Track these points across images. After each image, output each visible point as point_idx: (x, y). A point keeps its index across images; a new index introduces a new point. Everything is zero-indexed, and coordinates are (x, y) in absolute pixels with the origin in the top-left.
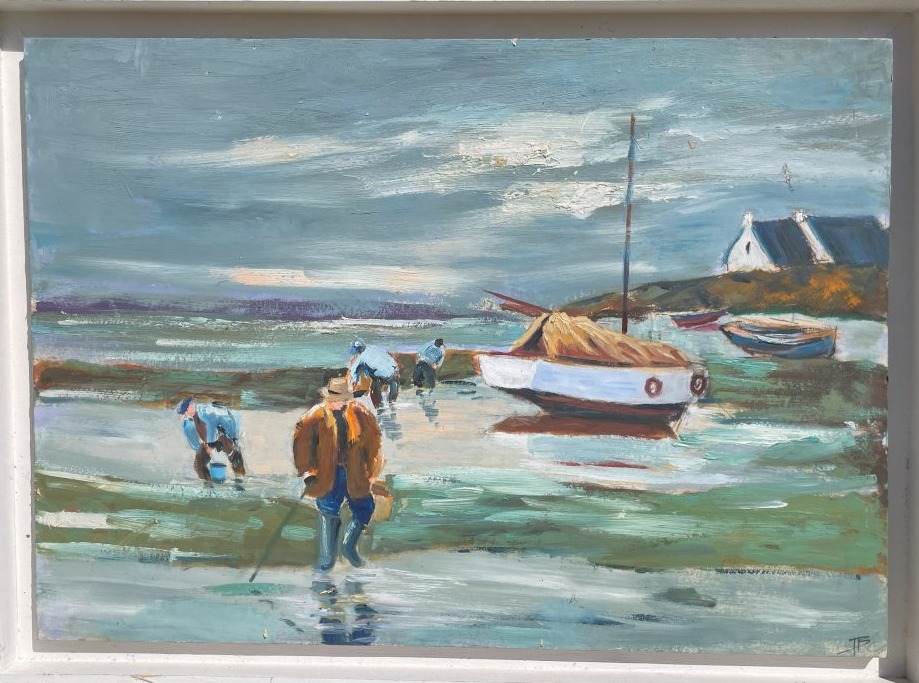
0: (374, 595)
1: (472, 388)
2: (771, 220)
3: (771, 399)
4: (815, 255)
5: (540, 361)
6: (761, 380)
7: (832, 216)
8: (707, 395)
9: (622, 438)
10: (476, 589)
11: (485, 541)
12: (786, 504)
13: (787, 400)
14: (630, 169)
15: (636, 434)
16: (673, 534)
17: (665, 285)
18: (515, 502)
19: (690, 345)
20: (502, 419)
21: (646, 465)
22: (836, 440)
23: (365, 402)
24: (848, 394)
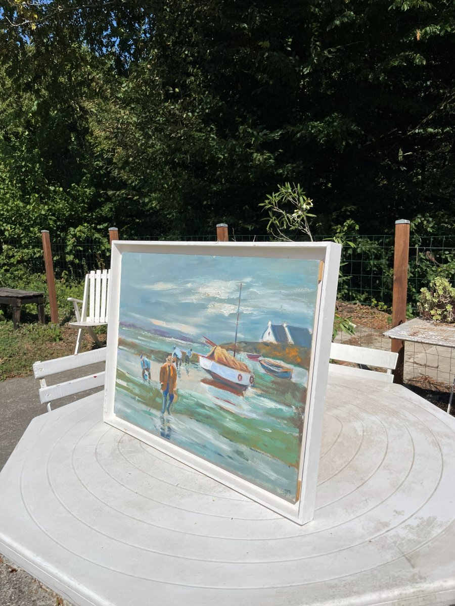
0: (171, 425)
2: (276, 325)
4: (288, 340)
5: (213, 361)
7: (295, 326)
8: (253, 384)
10: (192, 432)
12: (271, 431)
13: (275, 392)
14: (239, 301)
15: (234, 393)
17: (246, 343)
18: (203, 406)
19: (250, 365)
20: (202, 378)
22: (288, 412)
23: (175, 364)
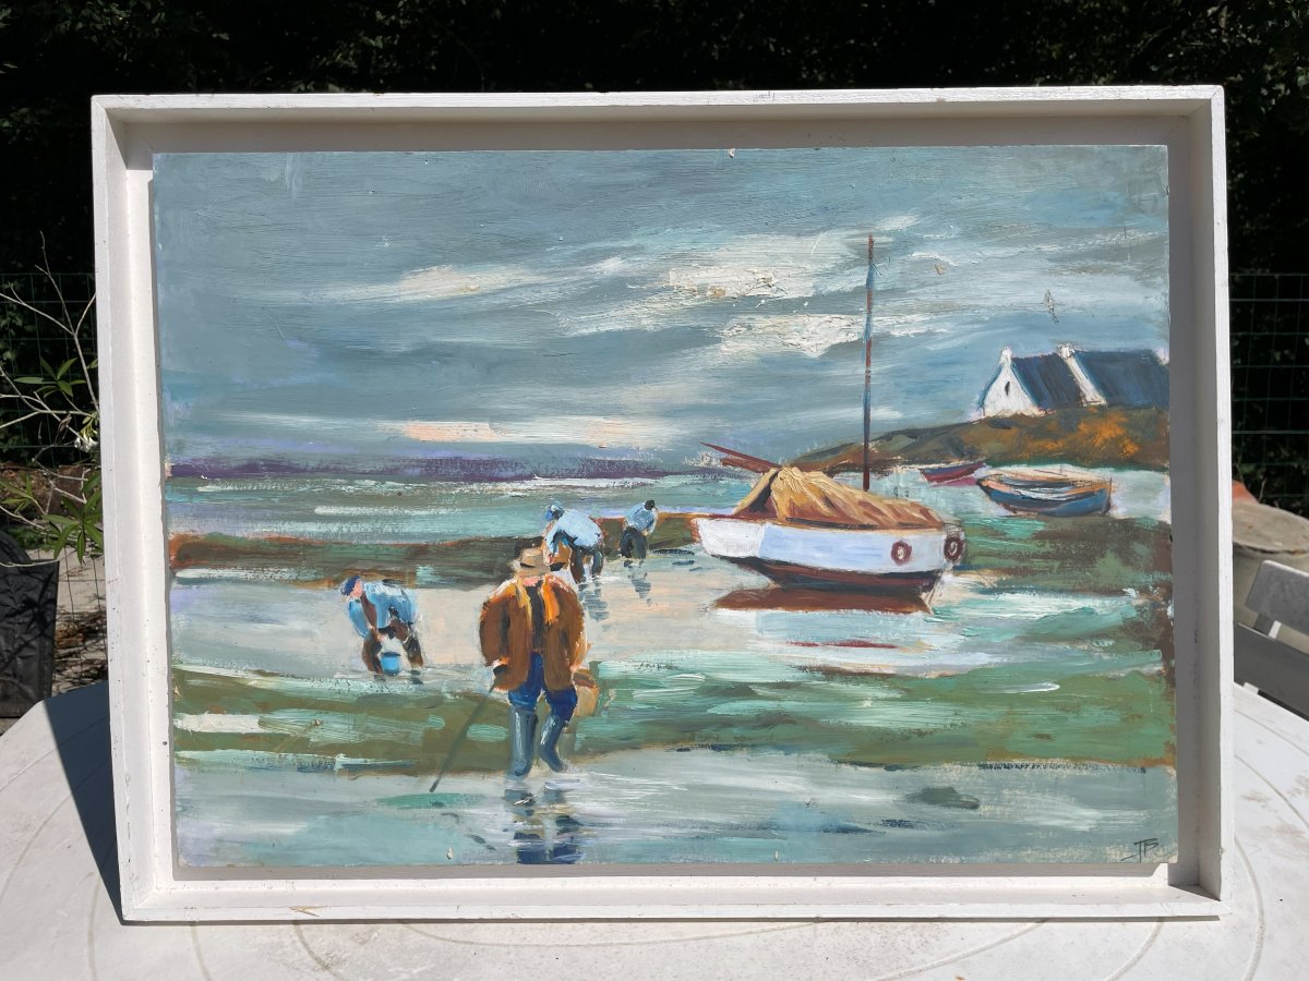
0: (578, 805)
1: (690, 558)
2: (1033, 355)
3: (1038, 563)
4: (1084, 396)
5: (768, 524)
6: (1025, 542)
7: (1103, 350)
8: (964, 561)
9: (866, 612)
10: (697, 793)
11: (707, 738)
12: (1058, 687)
13: (1057, 564)
14: (869, 298)
15: (882, 608)
16: (927, 724)
17: (912, 433)
18: (743, 691)
19: (942, 503)
20: (725, 593)
21: (894, 644)
22: (1115, 610)
23: (565, 577)
24: (1126, 557)
